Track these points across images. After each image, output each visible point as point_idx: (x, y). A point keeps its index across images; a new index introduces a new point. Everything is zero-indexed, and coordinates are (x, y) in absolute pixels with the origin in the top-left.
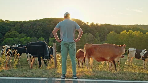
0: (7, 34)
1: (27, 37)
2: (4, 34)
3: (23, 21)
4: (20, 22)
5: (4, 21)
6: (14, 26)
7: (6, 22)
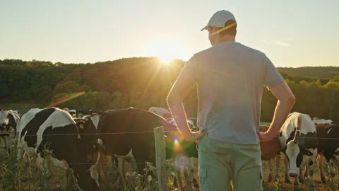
0: (59, 86)
1: (93, 91)
2: (53, 87)
3: (85, 63)
4: (81, 66)
5: (54, 63)
6: (70, 72)
7: (57, 65)
